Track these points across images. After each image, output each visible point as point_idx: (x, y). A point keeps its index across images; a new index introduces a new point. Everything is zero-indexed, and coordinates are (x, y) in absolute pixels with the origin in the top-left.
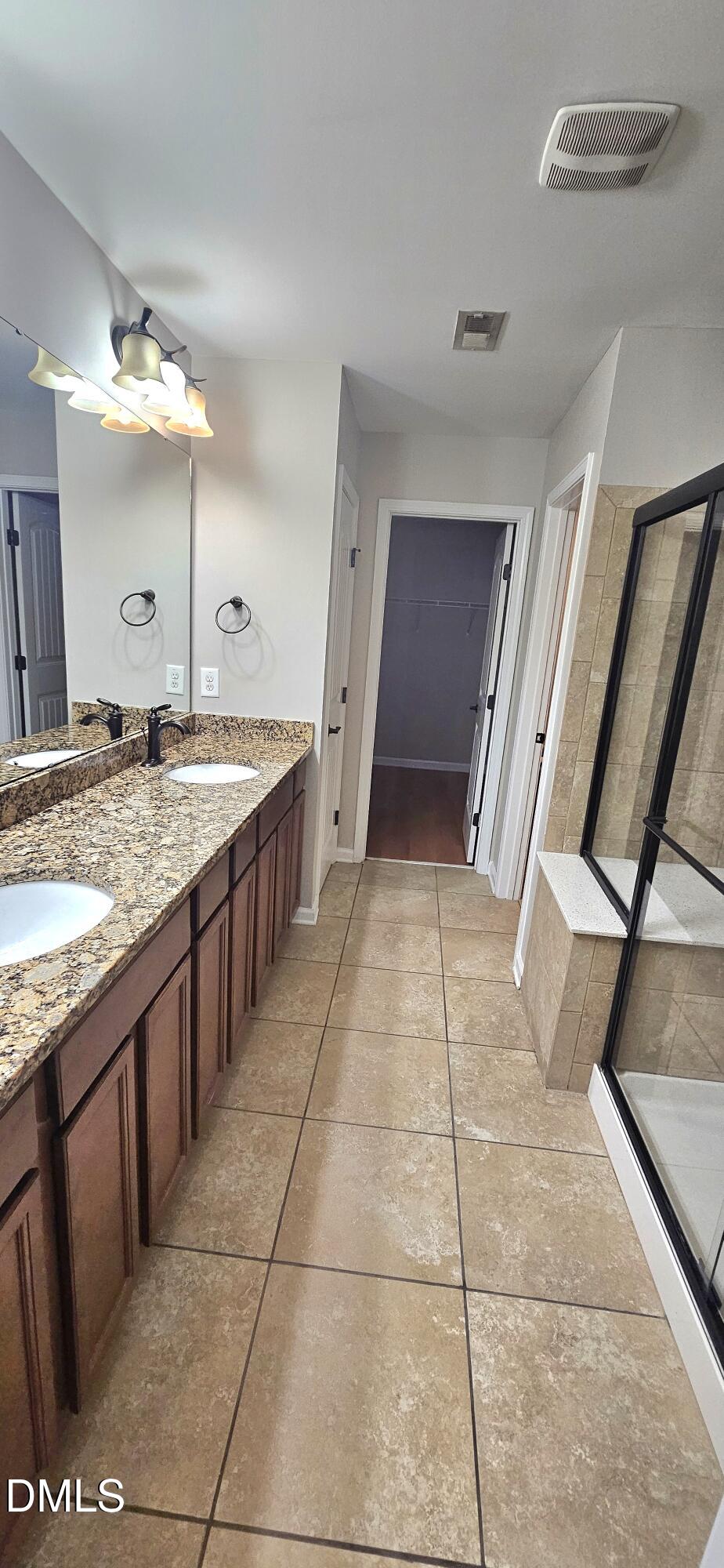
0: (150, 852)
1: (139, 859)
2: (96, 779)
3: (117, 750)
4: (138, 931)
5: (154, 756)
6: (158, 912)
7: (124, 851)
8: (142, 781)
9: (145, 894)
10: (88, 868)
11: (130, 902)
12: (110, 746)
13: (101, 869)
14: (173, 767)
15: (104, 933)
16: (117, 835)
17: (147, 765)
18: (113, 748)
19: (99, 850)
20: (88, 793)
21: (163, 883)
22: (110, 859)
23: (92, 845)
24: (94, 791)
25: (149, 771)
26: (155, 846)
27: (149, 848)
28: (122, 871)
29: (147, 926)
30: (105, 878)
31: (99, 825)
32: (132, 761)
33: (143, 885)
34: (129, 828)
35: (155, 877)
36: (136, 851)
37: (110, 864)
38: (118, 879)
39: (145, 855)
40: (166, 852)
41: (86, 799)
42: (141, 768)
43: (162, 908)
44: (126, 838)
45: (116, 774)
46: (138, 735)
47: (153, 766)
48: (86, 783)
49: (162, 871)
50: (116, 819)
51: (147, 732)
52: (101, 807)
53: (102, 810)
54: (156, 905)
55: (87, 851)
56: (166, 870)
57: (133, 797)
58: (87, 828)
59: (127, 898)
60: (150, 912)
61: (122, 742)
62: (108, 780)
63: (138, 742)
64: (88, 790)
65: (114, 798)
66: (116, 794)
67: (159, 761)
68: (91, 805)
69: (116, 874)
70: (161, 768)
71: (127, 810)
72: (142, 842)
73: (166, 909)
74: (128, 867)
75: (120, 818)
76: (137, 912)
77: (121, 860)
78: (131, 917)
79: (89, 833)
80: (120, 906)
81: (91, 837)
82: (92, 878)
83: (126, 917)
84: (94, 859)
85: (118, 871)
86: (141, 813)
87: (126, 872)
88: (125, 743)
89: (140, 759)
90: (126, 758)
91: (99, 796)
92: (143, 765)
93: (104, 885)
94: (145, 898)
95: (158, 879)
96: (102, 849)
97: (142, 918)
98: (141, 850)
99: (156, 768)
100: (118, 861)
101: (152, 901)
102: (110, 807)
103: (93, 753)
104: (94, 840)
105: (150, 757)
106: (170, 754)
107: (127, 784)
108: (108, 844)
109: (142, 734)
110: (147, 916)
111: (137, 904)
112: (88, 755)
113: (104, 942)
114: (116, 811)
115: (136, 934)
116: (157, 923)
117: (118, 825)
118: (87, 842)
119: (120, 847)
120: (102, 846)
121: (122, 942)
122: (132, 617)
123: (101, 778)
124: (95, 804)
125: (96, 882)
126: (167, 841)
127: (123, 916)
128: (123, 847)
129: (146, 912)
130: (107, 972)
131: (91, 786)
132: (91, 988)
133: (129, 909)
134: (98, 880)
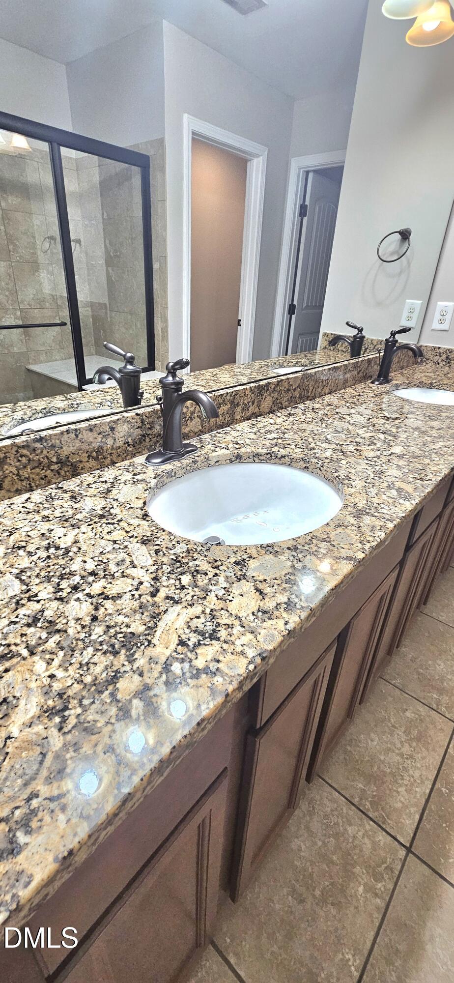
0: (380, 458)
1: (369, 462)
2: (335, 388)
3: (356, 366)
4: (368, 545)
5: (384, 377)
6: (391, 525)
7: (355, 451)
8: (372, 395)
9: (376, 500)
10: (321, 462)
11: (361, 506)
12: (351, 361)
13: (333, 465)
14: (397, 387)
15: (333, 534)
16: (349, 436)
17: (376, 383)
18: (353, 364)
19: (334, 446)
20: (327, 398)
21: (394, 493)
22: (342, 457)
23: (327, 441)
24: (332, 397)
25: (377, 388)
26: (385, 453)
27: (378, 453)
28: (353, 471)
29: (379, 540)
30: (336, 474)
31: (334, 425)
32: (365, 378)
33: (374, 491)
34: (361, 432)
35: (386, 484)
36: (367, 454)
37: (342, 462)
38: (349, 478)
39: (375, 459)
40: (395, 460)
41: (325, 403)
42: (371, 385)
43: (395, 522)
44: (358, 440)
45: (350, 386)
46: (374, 356)
47: (380, 384)
48: (327, 390)
49: (394, 479)
50: (349, 422)
51: (382, 354)
52: (337, 410)
53: (337, 413)
54: (388, 517)
55: (322, 445)
56: (397, 479)
57: (364, 406)
58: (324, 425)
59: (357, 500)
60: (382, 524)
61: (360, 359)
62: (343, 391)
63: (373, 362)
64: (327, 396)
65: (348, 405)
66: (350, 402)
67: (387, 381)
68: (329, 407)
69: (347, 473)
70: (387, 387)
71: (358, 416)
72: (372, 447)
73: (399, 524)
74: (359, 468)
75: (352, 421)
76: (367, 520)
77: (351, 460)
78: (362, 525)
79: (325, 430)
80: (349, 508)
81: (326, 434)
82: (323, 471)
83: (355, 523)
84: (328, 454)
85: (349, 470)
86: (371, 420)
87: (356, 472)
88: (362, 361)
89: (371, 377)
90: (361, 374)
91: (336, 402)
92: (372, 383)
93: (337, 482)
94: (375, 505)
95: (389, 487)
96: (335, 446)
97: (373, 529)
98: (371, 454)
99: (383, 386)
100: (350, 460)
101: (384, 511)
102: (343, 410)
103: (336, 365)
104: (329, 437)
105: (379, 376)
106: (396, 377)
107: (359, 395)
108: (341, 443)
109: (378, 355)
110: (379, 528)
111: (367, 510)
112: (333, 366)
113: (331, 548)
114: (349, 415)
115: (366, 548)
116: (387, 538)
117: (351, 428)
118: (322, 437)
119: (352, 448)
120: (335, 443)
121: (350, 553)
122: (386, 256)
123: (339, 388)
124: (332, 407)
125: (327, 476)
126: (397, 449)
127: (353, 521)
128: (354, 448)
129: (378, 523)
130: (332, 589)
131: (330, 393)
132: (313, 606)
133: (359, 514)
134: (329, 475)
